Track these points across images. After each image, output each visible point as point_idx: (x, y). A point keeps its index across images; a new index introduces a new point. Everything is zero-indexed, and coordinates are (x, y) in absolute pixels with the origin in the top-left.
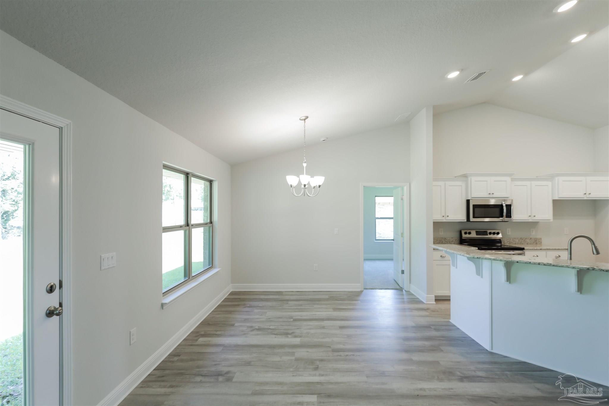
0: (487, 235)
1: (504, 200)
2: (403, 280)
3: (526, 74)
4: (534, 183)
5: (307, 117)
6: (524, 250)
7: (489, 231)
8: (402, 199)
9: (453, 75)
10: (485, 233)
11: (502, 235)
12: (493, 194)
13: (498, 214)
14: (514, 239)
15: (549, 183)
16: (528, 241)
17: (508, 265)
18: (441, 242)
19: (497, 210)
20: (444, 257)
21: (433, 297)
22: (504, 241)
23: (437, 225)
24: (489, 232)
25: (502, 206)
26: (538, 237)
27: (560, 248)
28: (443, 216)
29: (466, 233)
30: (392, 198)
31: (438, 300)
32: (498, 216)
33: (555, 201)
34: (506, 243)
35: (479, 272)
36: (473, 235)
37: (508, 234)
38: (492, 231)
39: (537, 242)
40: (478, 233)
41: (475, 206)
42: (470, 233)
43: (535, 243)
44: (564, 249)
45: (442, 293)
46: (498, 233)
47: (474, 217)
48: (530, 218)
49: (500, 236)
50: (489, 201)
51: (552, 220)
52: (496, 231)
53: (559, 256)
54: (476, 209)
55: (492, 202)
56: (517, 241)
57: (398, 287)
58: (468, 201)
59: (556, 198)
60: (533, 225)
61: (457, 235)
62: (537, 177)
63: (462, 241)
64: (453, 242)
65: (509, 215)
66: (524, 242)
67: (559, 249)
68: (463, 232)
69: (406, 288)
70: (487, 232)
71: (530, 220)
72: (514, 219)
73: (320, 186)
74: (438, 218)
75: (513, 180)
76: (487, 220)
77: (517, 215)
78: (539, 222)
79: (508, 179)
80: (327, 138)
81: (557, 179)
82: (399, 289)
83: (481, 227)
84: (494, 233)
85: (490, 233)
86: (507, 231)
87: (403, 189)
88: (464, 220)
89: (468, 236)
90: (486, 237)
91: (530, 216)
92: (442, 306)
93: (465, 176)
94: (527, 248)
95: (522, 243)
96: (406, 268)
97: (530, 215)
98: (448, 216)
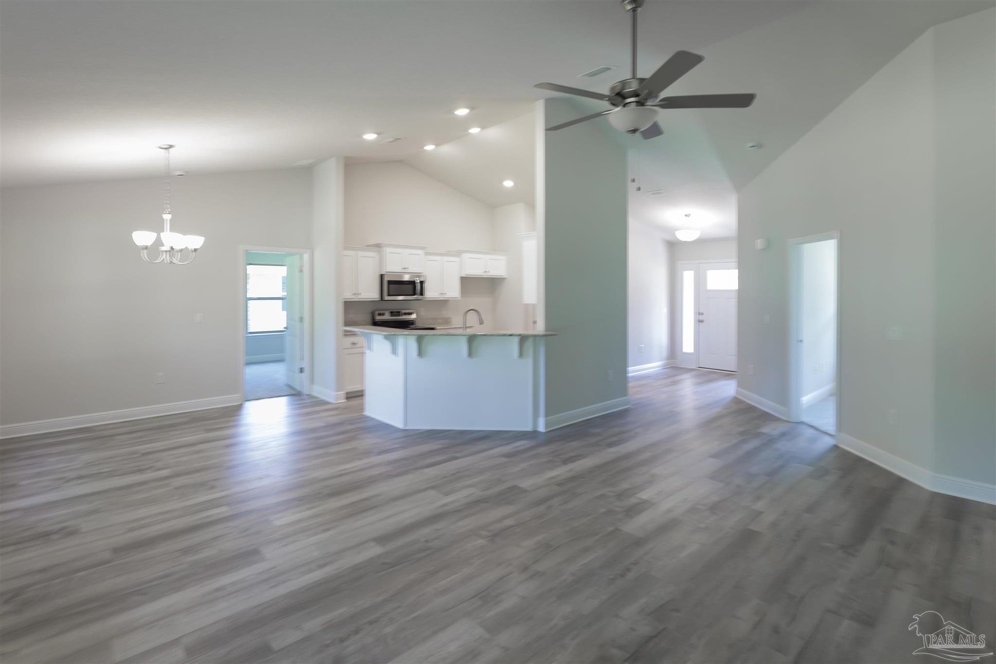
0: (402, 316)
1: (419, 276)
2: (302, 382)
3: (437, 145)
4: (446, 258)
5: (171, 146)
7: (402, 312)
8: (301, 271)
9: (370, 137)
10: (398, 313)
11: (417, 315)
12: (408, 268)
13: (411, 292)
14: (427, 320)
15: (458, 260)
16: (439, 319)
17: (420, 339)
18: (353, 323)
19: (411, 287)
20: (355, 344)
21: (342, 393)
22: (418, 321)
23: (349, 306)
25: (415, 282)
26: (448, 316)
28: (355, 294)
29: (380, 314)
30: (285, 268)
31: (350, 396)
32: (412, 294)
33: (462, 279)
34: (419, 324)
35: (394, 351)
36: (387, 317)
37: (421, 313)
39: (447, 321)
40: (392, 313)
41: (390, 282)
42: (383, 314)
43: (445, 323)
45: (353, 387)
46: (410, 314)
47: (388, 295)
48: (441, 296)
49: (414, 316)
50: (401, 276)
51: (460, 298)
52: (410, 311)
54: (391, 286)
55: (406, 278)
57: (294, 392)
58: (382, 276)
59: (464, 275)
60: (442, 303)
61: (368, 318)
62: (448, 252)
63: (376, 323)
64: (365, 324)
65: (422, 293)
66: (437, 322)
68: (377, 313)
69: (306, 391)
71: (442, 298)
72: (427, 297)
73: (195, 250)
74: (349, 296)
75: (427, 254)
76: (401, 298)
77: (431, 293)
78: (449, 300)
79: (421, 252)
80: (187, 172)
81: (464, 255)
82: (295, 394)
83: (395, 307)
85: (404, 314)
87: (301, 258)
88: (378, 298)
89: (381, 317)
90: (400, 319)
91: (441, 294)
92: (355, 402)
93: (378, 246)
94: (437, 328)
95: (433, 322)
96: (305, 365)
98: (360, 294)
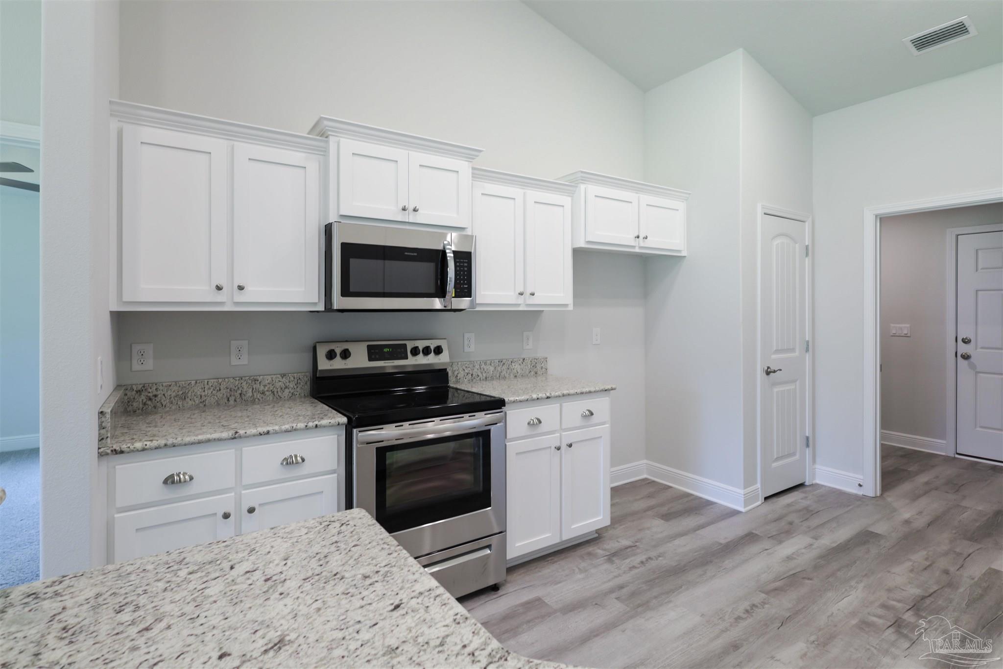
0: (407, 358)
4: (534, 195)
6: (504, 409)
7: (410, 345)
10: (399, 350)
11: (451, 357)
12: (415, 210)
14: (483, 366)
15: (566, 200)
16: (516, 367)
18: (237, 394)
19: (428, 269)
22: (456, 373)
24: (413, 346)
25: (444, 253)
26: (540, 355)
27: (592, 389)
28: (219, 288)
29: (331, 355)
32: (432, 290)
33: (579, 254)
36: (359, 360)
37: (467, 349)
38: (421, 344)
39: (537, 370)
40: (374, 353)
41: (349, 251)
42: (344, 354)
43: (533, 373)
44: (602, 391)
46: (438, 350)
47: (346, 292)
48: (521, 300)
49: (444, 358)
51: (571, 308)
52: (433, 344)
53: (589, 411)
54: (353, 262)
55: (412, 240)
56: (492, 369)
58: (328, 230)
59: (582, 244)
61: (296, 365)
64: (287, 391)
65: (465, 288)
66: (508, 371)
67: (590, 392)
68: (322, 352)
70: (405, 345)
71: (521, 303)
72: (480, 301)
75: (478, 174)
77: (488, 289)
78: (543, 311)
79: (464, 167)
81: (582, 188)
83: (381, 332)
84: (427, 351)
85: (415, 351)
86: (466, 342)
88: (315, 304)
89: (338, 364)
90: (400, 367)
91: (521, 294)
93: (315, 133)
94: (512, 399)
95: (502, 374)
97: (521, 290)
98: (241, 288)
